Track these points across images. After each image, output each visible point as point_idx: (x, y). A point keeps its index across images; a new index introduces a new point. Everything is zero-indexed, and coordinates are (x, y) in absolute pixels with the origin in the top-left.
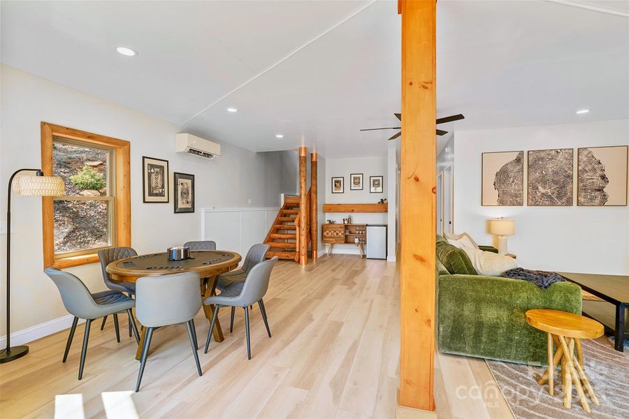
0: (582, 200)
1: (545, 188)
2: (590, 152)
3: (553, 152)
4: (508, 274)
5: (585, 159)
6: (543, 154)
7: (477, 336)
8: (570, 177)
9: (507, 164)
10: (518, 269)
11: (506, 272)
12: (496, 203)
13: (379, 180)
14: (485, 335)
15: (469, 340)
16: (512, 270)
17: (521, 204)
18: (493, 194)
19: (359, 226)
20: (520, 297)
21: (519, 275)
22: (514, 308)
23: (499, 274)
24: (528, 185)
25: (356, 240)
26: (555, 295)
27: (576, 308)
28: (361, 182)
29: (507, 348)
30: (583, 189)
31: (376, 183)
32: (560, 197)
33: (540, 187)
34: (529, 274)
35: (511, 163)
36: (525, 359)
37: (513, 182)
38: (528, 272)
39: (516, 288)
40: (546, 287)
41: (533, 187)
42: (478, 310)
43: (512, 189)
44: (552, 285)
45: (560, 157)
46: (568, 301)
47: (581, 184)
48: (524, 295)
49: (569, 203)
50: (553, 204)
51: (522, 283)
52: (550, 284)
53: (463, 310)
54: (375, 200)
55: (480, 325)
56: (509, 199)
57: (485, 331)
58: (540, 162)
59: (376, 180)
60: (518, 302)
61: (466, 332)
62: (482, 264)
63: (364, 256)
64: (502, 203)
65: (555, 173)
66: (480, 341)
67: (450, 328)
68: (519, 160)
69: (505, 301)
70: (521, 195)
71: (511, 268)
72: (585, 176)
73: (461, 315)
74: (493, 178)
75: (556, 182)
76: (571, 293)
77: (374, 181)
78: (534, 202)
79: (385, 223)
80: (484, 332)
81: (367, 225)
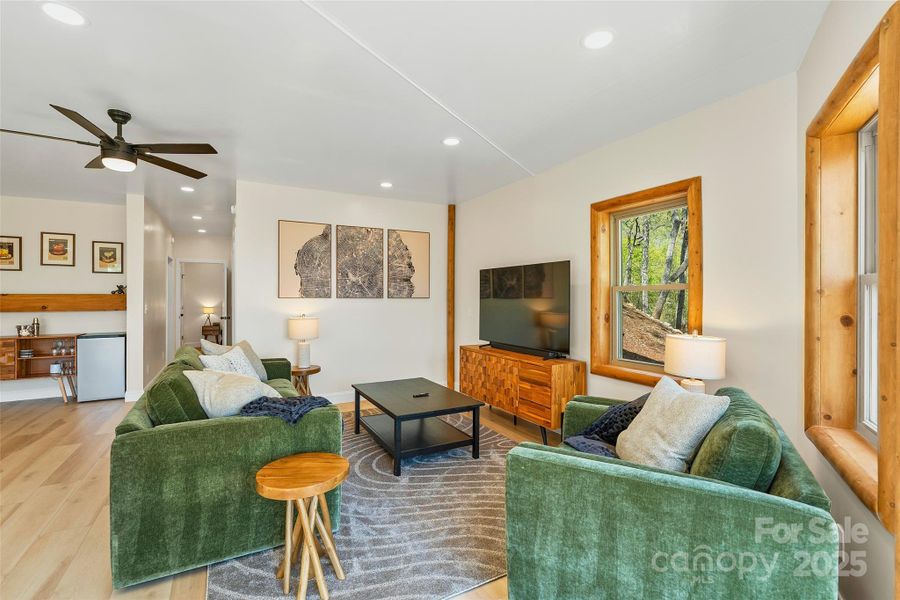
0: (392, 291)
1: (355, 275)
2: (398, 236)
3: (364, 231)
4: (247, 409)
5: (394, 243)
6: (353, 232)
7: (190, 532)
8: (380, 263)
9: (311, 240)
10: (260, 399)
11: (244, 408)
12: (298, 294)
13: (114, 250)
14: (204, 525)
15: (175, 545)
16: (251, 403)
17: (328, 296)
18: (294, 282)
19: (62, 339)
20: (260, 445)
21: (260, 409)
22: (252, 464)
23: (236, 412)
24: (338, 271)
25: (55, 369)
26: (309, 429)
27: (334, 442)
28: (70, 248)
29: (241, 534)
30: (392, 279)
31: (108, 254)
32: (371, 286)
33: (350, 275)
34: (274, 405)
35: (317, 239)
36: (269, 542)
37: (319, 265)
38: (274, 402)
39: (254, 431)
40: (295, 422)
41: (343, 273)
42: (191, 486)
43: (317, 275)
44: (305, 417)
45: (370, 238)
46: (325, 434)
47: (391, 273)
48: (266, 440)
49: (380, 295)
50: (364, 296)
51: (264, 421)
52: (301, 416)
53: (161, 493)
54: (104, 285)
55: (193, 511)
56: (314, 289)
57: (204, 517)
58: (350, 242)
59: (108, 250)
60: (258, 453)
61: (170, 532)
62: (213, 397)
63: (74, 399)
64: (305, 293)
65: (366, 257)
66: (196, 538)
67: (136, 536)
68: (325, 236)
69: (237, 456)
70: (328, 284)
71: (250, 401)
72: (395, 263)
73: (157, 504)
74: (293, 259)
75: (367, 269)
76: (328, 423)
77: (102, 251)
78: (343, 294)
79: (120, 331)
80: (201, 521)
81: (79, 337)
